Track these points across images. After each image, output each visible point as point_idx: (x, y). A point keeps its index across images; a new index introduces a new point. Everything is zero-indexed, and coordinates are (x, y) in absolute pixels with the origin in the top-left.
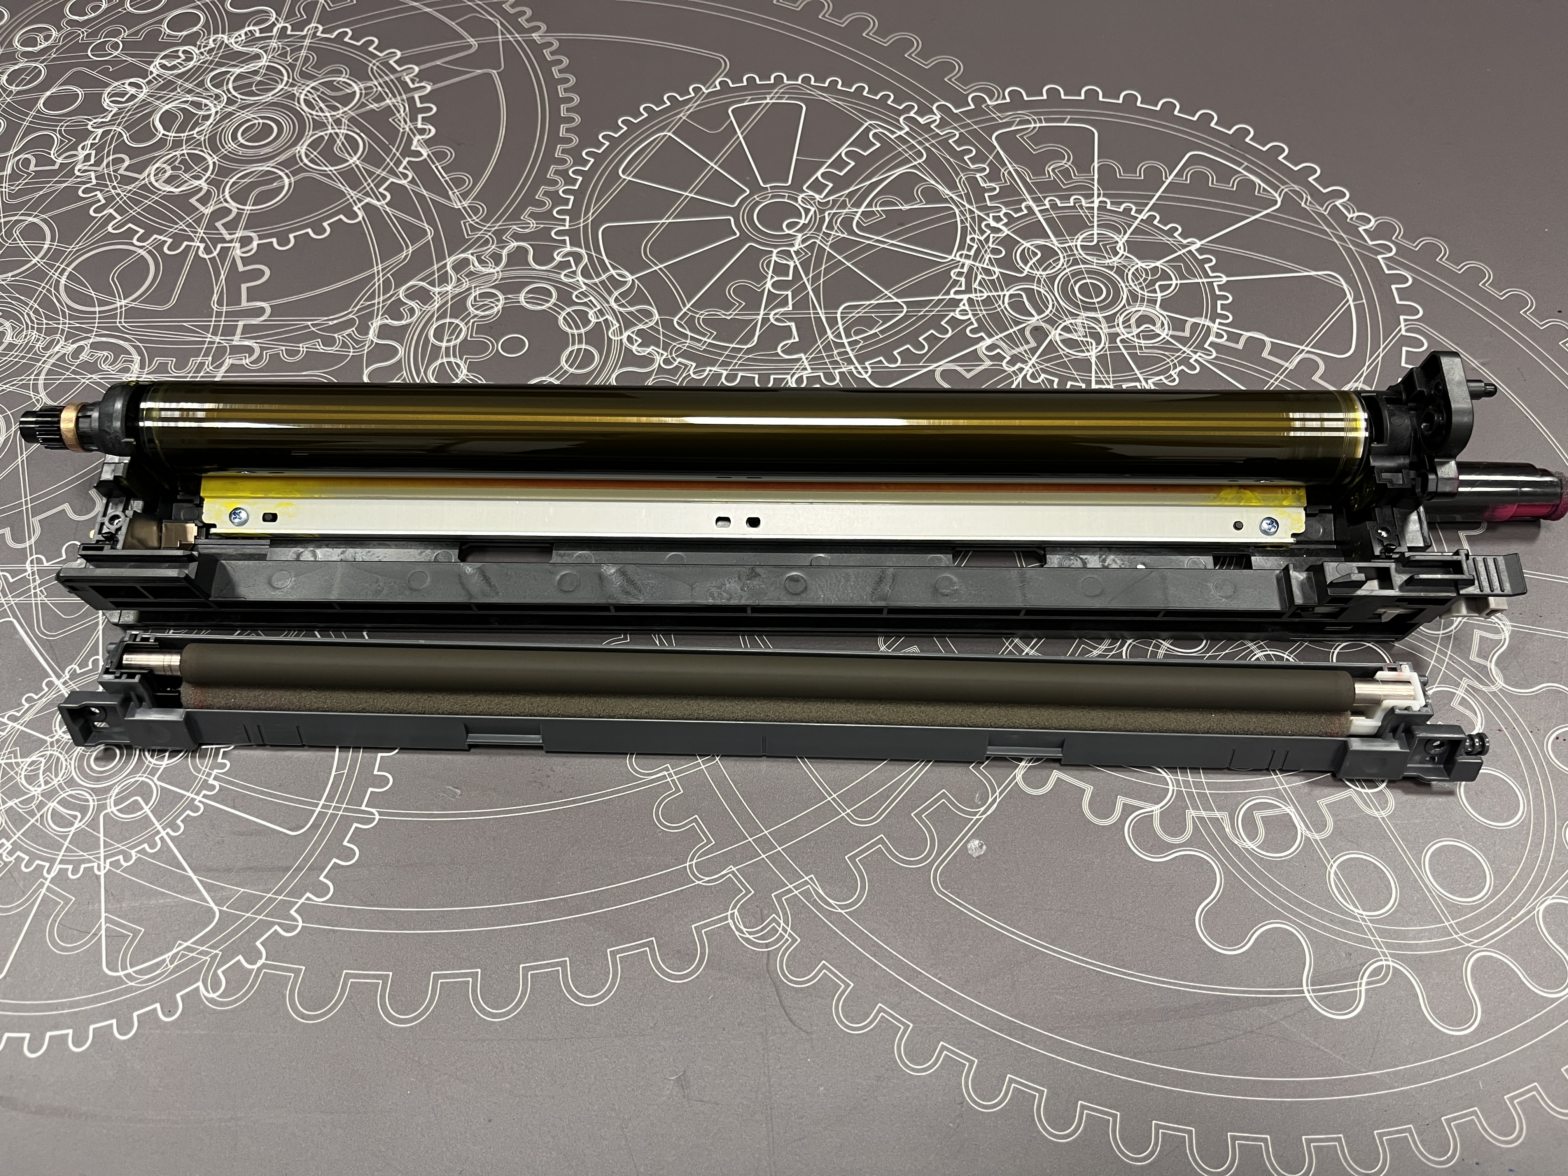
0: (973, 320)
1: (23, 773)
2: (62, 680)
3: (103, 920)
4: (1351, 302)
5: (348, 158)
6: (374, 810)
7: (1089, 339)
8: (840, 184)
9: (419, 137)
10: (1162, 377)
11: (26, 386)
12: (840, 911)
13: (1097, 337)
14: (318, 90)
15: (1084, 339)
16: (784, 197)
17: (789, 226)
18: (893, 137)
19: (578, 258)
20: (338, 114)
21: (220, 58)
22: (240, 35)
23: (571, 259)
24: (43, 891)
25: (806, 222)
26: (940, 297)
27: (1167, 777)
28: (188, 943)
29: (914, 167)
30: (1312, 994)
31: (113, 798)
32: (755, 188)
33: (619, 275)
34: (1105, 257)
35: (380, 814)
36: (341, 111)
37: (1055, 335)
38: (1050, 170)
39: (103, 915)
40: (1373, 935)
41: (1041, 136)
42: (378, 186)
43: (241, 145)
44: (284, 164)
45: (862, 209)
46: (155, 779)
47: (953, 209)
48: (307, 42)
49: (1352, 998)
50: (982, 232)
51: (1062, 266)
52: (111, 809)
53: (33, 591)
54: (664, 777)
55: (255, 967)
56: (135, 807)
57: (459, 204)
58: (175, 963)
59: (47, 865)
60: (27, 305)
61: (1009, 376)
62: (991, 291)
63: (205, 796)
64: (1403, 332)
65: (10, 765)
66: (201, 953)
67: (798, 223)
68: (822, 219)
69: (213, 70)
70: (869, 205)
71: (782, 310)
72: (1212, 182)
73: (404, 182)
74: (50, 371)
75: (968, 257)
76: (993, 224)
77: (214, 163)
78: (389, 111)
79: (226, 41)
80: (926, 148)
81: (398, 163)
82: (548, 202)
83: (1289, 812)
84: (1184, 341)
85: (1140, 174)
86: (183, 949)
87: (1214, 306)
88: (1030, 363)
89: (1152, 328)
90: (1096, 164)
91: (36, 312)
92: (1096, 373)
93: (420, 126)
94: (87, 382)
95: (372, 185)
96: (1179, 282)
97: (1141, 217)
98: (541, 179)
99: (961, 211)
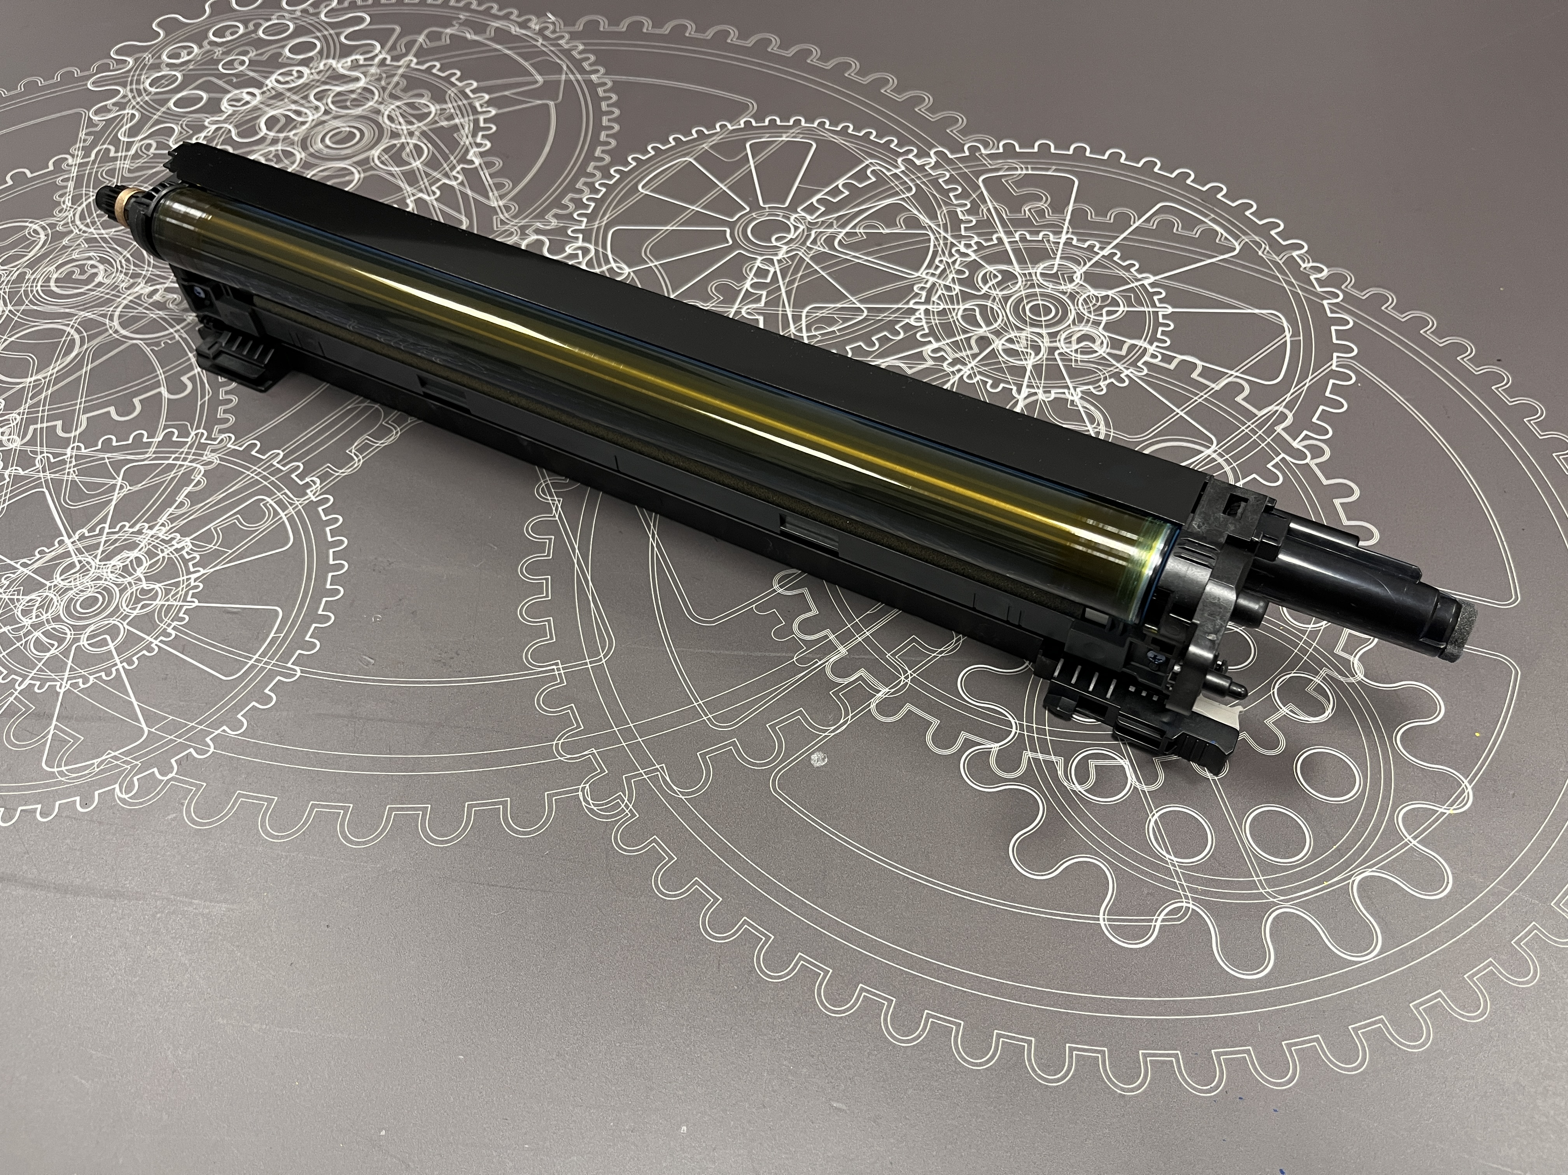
0: (925, 327)
1: (21, 607)
2: (72, 540)
3: (52, 727)
4: (1288, 339)
5: (412, 161)
6: (297, 668)
7: (1029, 350)
8: (831, 208)
9: (476, 149)
10: (1091, 387)
11: (104, 316)
12: (681, 796)
13: (1037, 349)
14: (400, 108)
15: (1024, 350)
16: (778, 215)
17: (777, 239)
18: (888, 174)
19: (586, 251)
20: (412, 128)
21: (328, 78)
22: (347, 62)
23: (580, 252)
24: (11, 699)
25: (794, 237)
26: (900, 306)
27: (1013, 721)
28: (116, 753)
29: (903, 199)
30: (1107, 923)
31: (87, 634)
32: (755, 206)
33: (619, 268)
34: (1061, 284)
35: (302, 671)
36: (415, 126)
37: (998, 345)
38: (1027, 209)
39: (54, 722)
40: (1179, 879)
41: (1024, 181)
42: (431, 185)
43: (328, 147)
44: (359, 163)
45: (847, 230)
46: (125, 623)
47: (929, 235)
48: (401, 71)
49: (1144, 931)
50: (951, 255)
51: (1019, 289)
52: (84, 642)
53: (67, 470)
54: (553, 670)
55: (165, 779)
56: (104, 643)
57: (496, 203)
58: (102, 767)
59: (20, 679)
60: (121, 254)
61: (948, 375)
62: (947, 304)
63: (161, 641)
64: (1334, 367)
65: (11, 600)
66: (123, 762)
67: (785, 237)
68: (809, 236)
69: (318, 87)
70: (854, 227)
71: (755, 306)
72: (1178, 228)
73: (454, 183)
74: (126, 306)
75: (933, 275)
76: (963, 249)
77: (301, 159)
78: (456, 128)
79: (334, 66)
80: (917, 185)
81: (453, 168)
82: (572, 206)
83: (1123, 764)
84: (1119, 358)
85: (1110, 218)
86: (110, 758)
87: (1155, 331)
88: (969, 366)
89: (1091, 345)
90: (1070, 208)
91: (127, 260)
92: (1029, 378)
93: (479, 140)
94: (154, 316)
95: (427, 184)
96: (1127, 309)
97: (1102, 253)
98: (571, 188)
99: (936, 238)
